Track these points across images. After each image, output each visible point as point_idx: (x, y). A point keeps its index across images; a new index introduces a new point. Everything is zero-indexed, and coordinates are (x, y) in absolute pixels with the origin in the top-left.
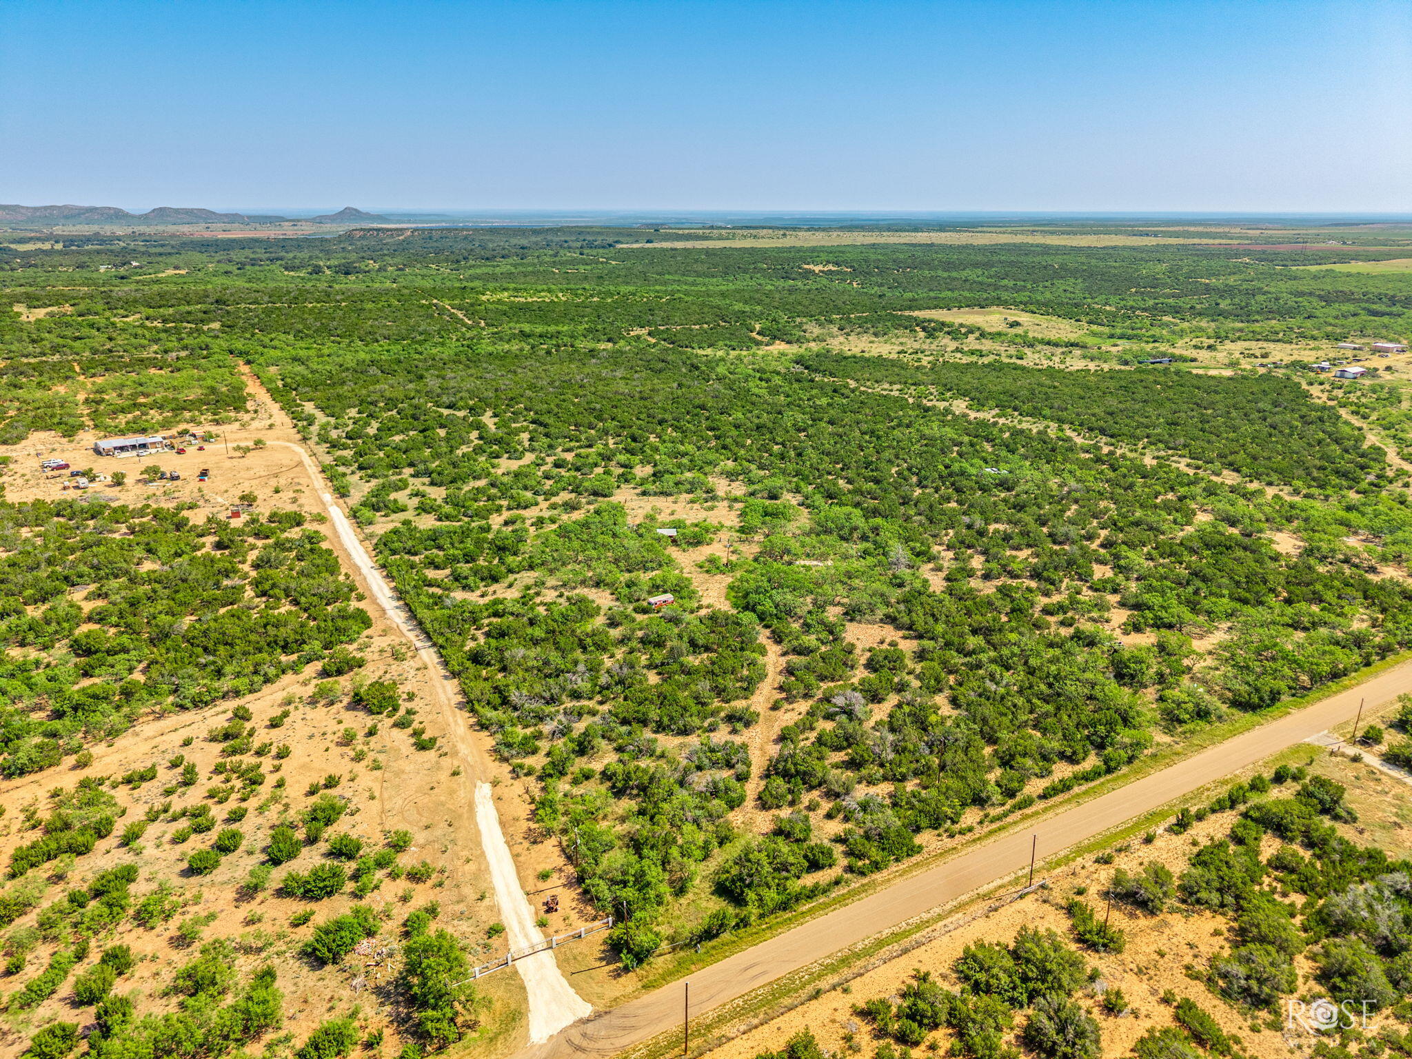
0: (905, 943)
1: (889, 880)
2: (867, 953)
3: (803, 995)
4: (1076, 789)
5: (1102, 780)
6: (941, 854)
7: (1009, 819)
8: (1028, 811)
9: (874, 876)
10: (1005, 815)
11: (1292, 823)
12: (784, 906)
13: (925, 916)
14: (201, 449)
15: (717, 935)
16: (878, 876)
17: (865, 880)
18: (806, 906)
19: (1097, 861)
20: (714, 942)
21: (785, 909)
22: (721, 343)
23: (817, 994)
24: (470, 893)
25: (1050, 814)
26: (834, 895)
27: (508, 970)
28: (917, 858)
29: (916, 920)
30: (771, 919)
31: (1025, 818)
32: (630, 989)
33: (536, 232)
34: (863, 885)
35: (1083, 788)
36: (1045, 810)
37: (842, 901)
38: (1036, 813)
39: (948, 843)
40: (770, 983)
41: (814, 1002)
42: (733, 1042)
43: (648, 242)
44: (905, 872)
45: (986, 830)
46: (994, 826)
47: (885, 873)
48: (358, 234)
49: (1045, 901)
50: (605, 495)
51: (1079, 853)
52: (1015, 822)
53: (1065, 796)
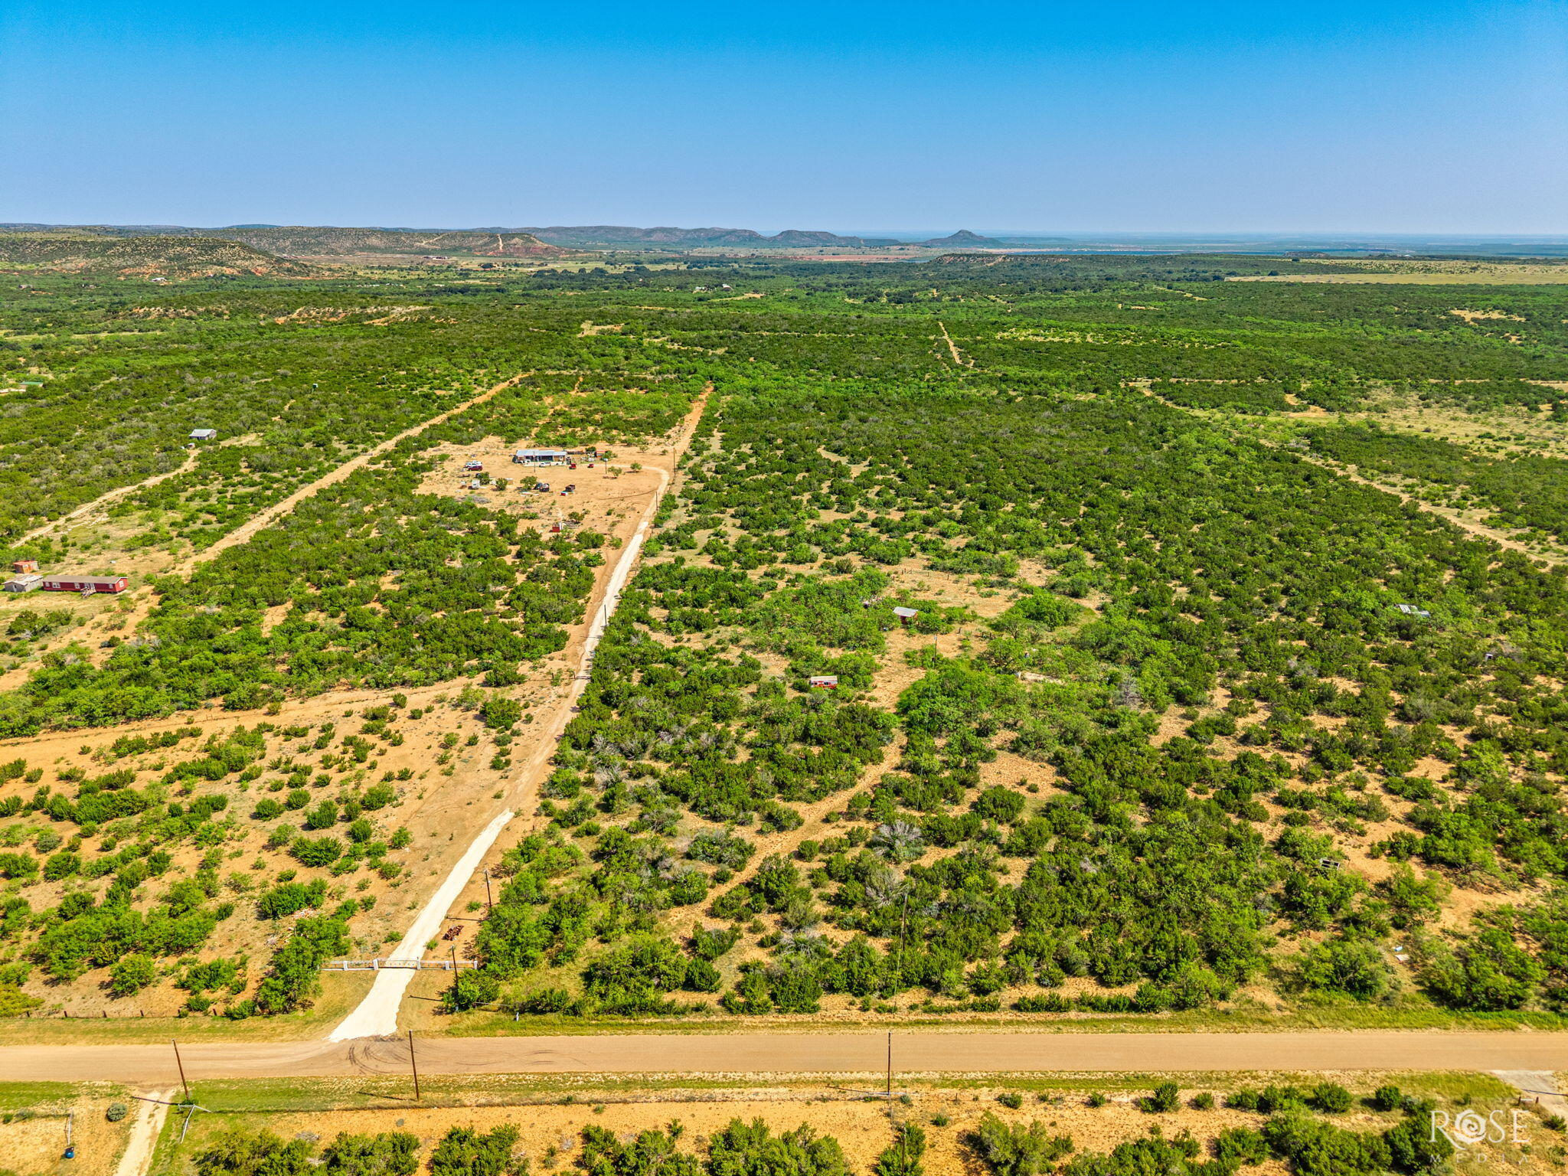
0: (698, 1093)
1: (755, 1028)
2: (658, 1086)
3: (557, 1097)
4: (1072, 1015)
5: (1119, 1015)
6: (837, 1023)
7: (951, 1017)
8: (984, 1016)
9: (743, 1017)
10: (949, 1010)
11: (1316, 1160)
12: (625, 1010)
13: (750, 1076)
14: (591, 466)
15: (542, 1012)
16: (747, 1019)
17: (728, 1018)
18: (650, 1019)
19: (999, 1099)
20: (537, 1018)
21: (624, 1014)
22: (1230, 404)
23: (568, 1102)
24: (409, 899)
25: (1011, 1029)
26: (685, 1020)
27: (371, 973)
28: (806, 1017)
29: (737, 1076)
30: (605, 1018)
31: (973, 1022)
32: (434, 1029)
33: (1141, 260)
34: (724, 1022)
35: (1083, 1016)
36: (1010, 1022)
37: (686, 1029)
38: (996, 1023)
39: (855, 1014)
40: (545, 1074)
41: (561, 1107)
42: (463, 1109)
43: (1271, 274)
44: (780, 1026)
45: (912, 1017)
46: (926, 1017)
47: (757, 1019)
48: (948, 259)
49: (888, 1115)
50: (889, 563)
51: (991, 1083)
52: (957, 1023)
53: (1050, 1016)
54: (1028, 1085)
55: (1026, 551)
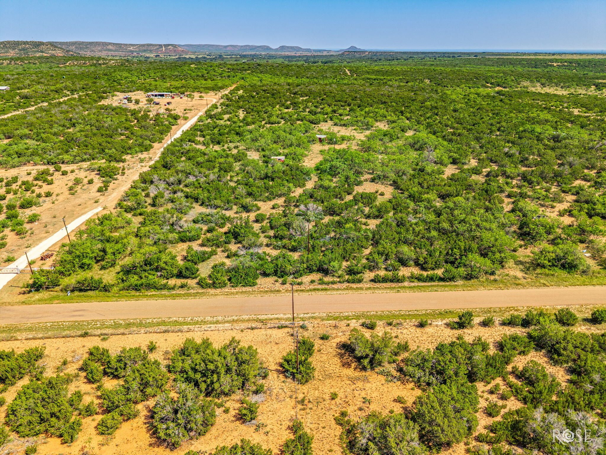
0: (172, 328)
1: (216, 295)
3: (79, 333)
4: (406, 284)
5: (433, 283)
6: (267, 291)
7: (335, 286)
8: (354, 286)
9: (209, 290)
10: (333, 283)
12: (136, 288)
13: (209, 318)
14: (181, 98)
15: (86, 291)
16: (212, 291)
17: (201, 291)
18: (153, 292)
19: (363, 325)
20: (81, 294)
21: (136, 290)
23: (86, 335)
25: (369, 292)
26: (174, 292)
29: (200, 319)
30: (124, 293)
31: (347, 289)
34: (197, 293)
35: (412, 284)
36: (370, 288)
37: (174, 297)
38: (361, 289)
39: (278, 286)
40: (77, 321)
41: (81, 338)
42: (15, 342)
44: (232, 293)
45: (312, 287)
46: (320, 287)
47: (218, 291)
49: (292, 335)
50: (315, 124)
51: (357, 318)
52: (338, 289)
53: (394, 285)
54: (381, 318)
55: (378, 118)
